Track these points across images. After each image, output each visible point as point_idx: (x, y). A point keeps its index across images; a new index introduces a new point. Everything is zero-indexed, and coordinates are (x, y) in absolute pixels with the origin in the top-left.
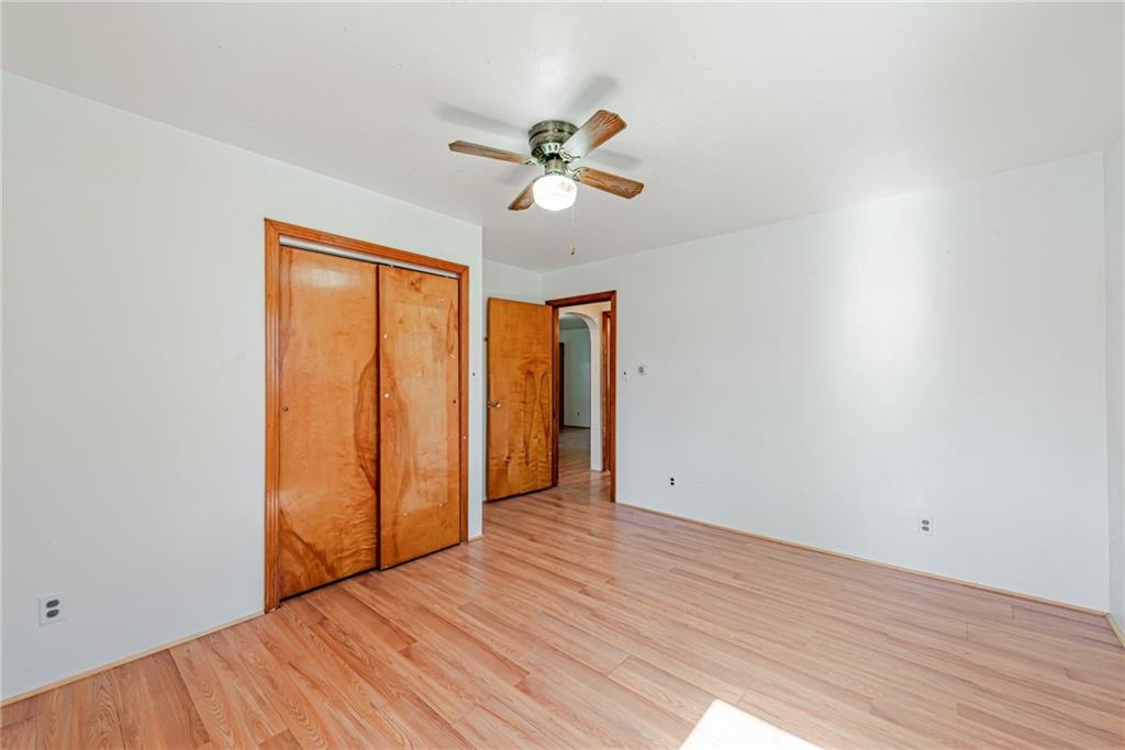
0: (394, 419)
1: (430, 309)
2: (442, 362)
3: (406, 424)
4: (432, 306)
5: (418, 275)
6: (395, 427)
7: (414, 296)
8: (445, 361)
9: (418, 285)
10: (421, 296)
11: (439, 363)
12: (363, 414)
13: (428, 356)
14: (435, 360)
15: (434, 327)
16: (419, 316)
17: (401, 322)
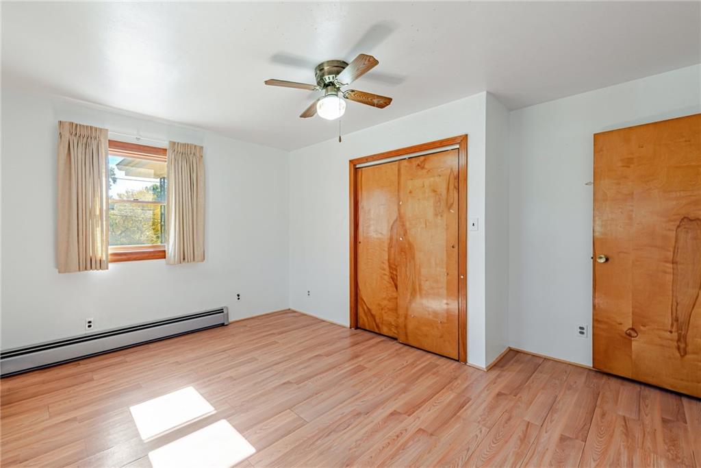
0: (406, 254)
1: (432, 179)
2: (441, 216)
3: (413, 258)
4: (434, 176)
5: (422, 158)
6: (406, 259)
7: (421, 172)
8: (445, 216)
9: (422, 165)
10: (425, 171)
11: (439, 218)
12: (392, 249)
13: (430, 213)
14: (436, 215)
15: (434, 191)
16: (424, 186)
17: (410, 192)
